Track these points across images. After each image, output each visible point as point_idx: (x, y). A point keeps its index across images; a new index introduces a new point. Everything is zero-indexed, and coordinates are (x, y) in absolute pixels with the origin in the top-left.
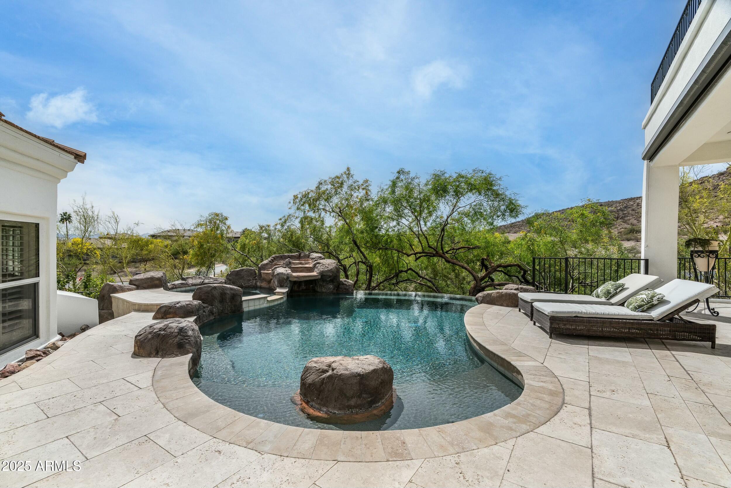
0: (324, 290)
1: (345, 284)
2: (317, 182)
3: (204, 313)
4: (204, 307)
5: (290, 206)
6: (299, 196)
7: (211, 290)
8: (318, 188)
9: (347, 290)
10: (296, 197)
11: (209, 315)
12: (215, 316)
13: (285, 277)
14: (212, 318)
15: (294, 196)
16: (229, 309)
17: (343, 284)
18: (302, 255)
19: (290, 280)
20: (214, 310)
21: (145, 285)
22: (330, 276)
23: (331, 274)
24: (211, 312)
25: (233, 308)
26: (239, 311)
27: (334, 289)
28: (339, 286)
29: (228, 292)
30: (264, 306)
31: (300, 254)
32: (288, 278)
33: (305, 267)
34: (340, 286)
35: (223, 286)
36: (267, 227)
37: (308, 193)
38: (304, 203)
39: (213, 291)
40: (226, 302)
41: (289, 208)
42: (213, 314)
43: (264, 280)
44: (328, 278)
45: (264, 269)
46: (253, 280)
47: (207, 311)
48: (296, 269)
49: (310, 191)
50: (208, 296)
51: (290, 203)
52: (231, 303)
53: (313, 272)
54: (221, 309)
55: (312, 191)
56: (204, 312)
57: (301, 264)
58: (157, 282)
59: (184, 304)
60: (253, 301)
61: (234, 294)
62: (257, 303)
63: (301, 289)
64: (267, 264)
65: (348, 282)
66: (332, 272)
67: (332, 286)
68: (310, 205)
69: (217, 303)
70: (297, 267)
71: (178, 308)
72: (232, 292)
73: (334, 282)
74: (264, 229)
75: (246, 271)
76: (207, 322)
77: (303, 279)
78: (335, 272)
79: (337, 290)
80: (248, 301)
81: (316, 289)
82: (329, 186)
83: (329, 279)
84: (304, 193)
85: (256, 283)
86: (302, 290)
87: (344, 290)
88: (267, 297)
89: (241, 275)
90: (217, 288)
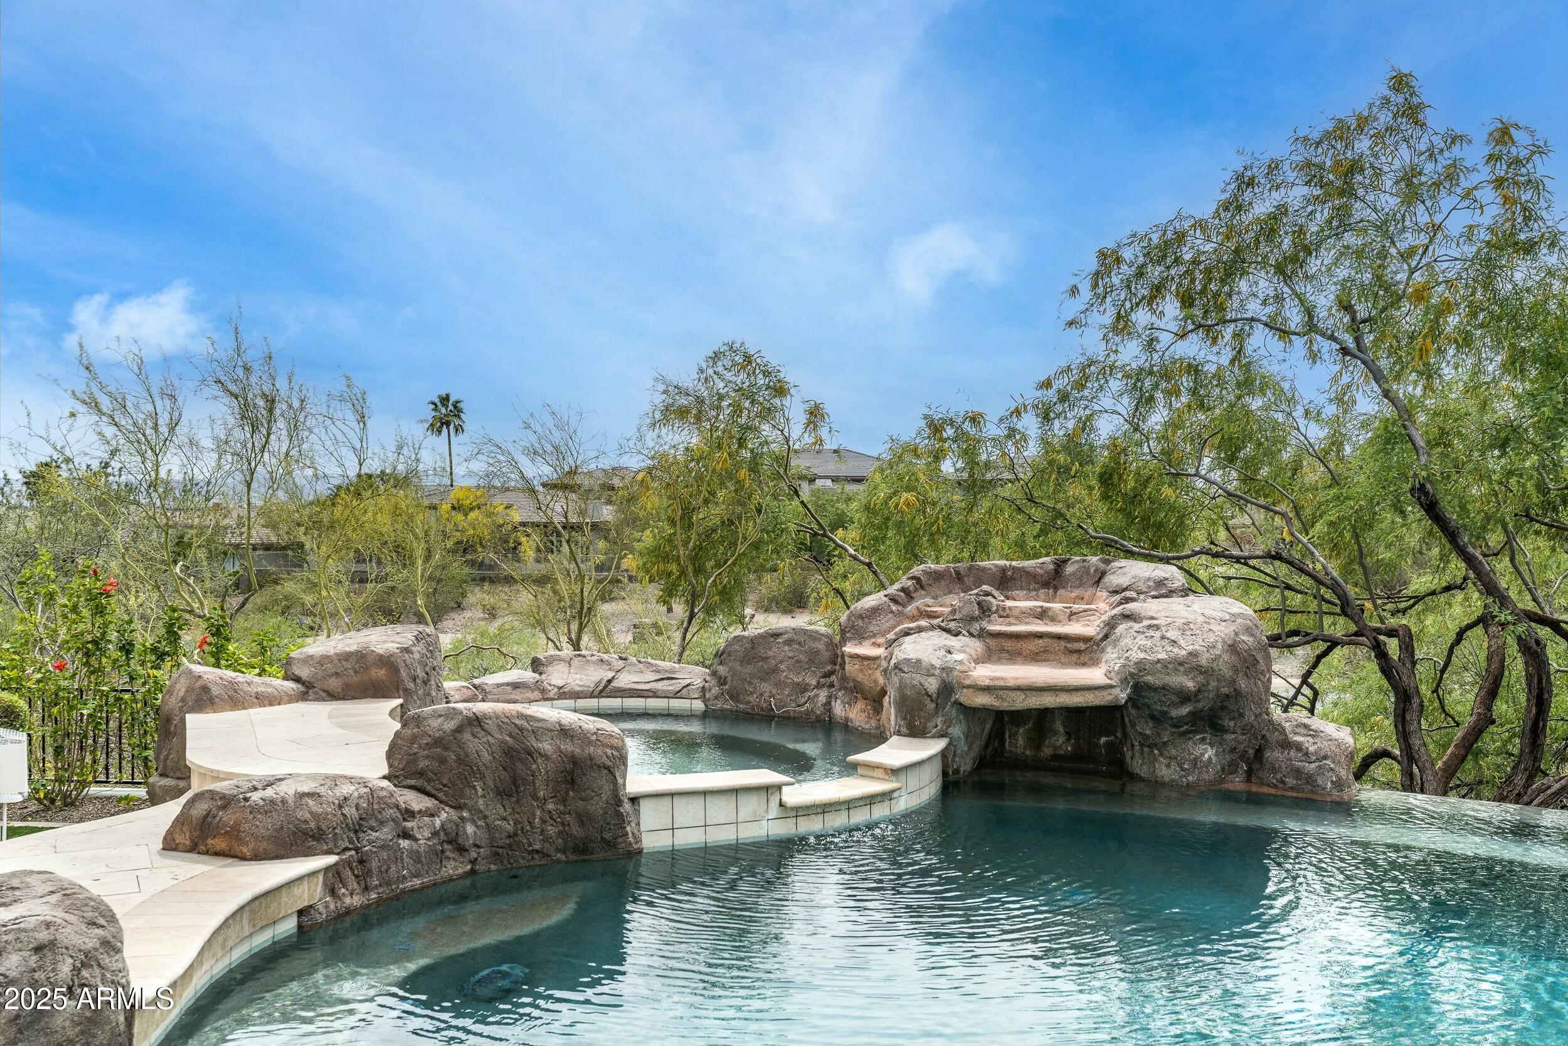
0: (1165, 771)
1: (1298, 747)
2: (1228, 175)
3: (404, 843)
4: (409, 814)
5: (1071, 309)
6: (1127, 254)
7: (459, 730)
8: (1234, 205)
9: (1310, 779)
10: (1109, 260)
11: (440, 856)
12: (473, 862)
13: (932, 685)
14: (454, 868)
15: (1102, 255)
16: (551, 830)
17: (1286, 744)
18: (1070, 569)
19: (959, 704)
20: (470, 829)
21: (334, 683)
22: (1185, 697)
23: (1190, 685)
24: (451, 840)
25: (575, 830)
26: (610, 844)
27: (1230, 768)
28: (1259, 752)
29: (546, 746)
30: (763, 833)
31: (1060, 564)
32: (947, 689)
33: (1059, 637)
34: (1268, 754)
35: (521, 716)
36: (967, 426)
37: (1181, 237)
38: (1158, 290)
39: (467, 736)
40: (535, 797)
41: (1071, 324)
42: (462, 850)
43: (855, 690)
44: (1174, 705)
45: (860, 636)
46: (819, 686)
47: (423, 835)
48: (1008, 644)
49: (1186, 225)
50: (443, 761)
51: (1074, 291)
52: (564, 801)
53: (1095, 662)
54: (509, 827)
55: (1200, 224)
56: (406, 835)
57: (1042, 615)
58: (381, 673)
59: (288, 789)
60: (697, 803)
61: (574, 761)
62: (721, 810)
63: (1047, 752)
64: (875, 611)
65: (1315, 734)
66: (1206, 672)
67: (1209, 753)
68: (1187, 301)
69: (480, 796)
70: (1018, 636)
71: (255, 810)
72: (567, 746)
73: (1224, 730)
74: (949, 432)
75: (789, 642)
76: (423, 888)
77: (1021, 702)
78: (1228, 673)
79: (1249, 774)
80: (667, 801)
81: (1128, 759)
82: (1297, 194)
83: (1185, 710)
84: (1155, 238)
85: (828, 703)
86: (1055, 757)
87: (1291, 781)
88: (779, 787)
89: (765, 659)
90: (490, 725)
